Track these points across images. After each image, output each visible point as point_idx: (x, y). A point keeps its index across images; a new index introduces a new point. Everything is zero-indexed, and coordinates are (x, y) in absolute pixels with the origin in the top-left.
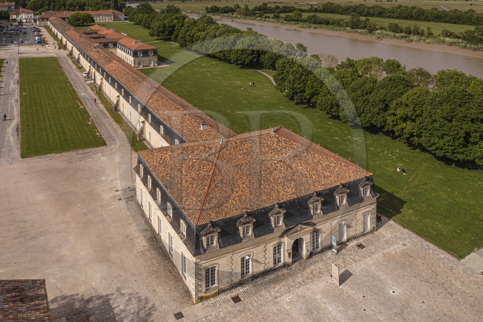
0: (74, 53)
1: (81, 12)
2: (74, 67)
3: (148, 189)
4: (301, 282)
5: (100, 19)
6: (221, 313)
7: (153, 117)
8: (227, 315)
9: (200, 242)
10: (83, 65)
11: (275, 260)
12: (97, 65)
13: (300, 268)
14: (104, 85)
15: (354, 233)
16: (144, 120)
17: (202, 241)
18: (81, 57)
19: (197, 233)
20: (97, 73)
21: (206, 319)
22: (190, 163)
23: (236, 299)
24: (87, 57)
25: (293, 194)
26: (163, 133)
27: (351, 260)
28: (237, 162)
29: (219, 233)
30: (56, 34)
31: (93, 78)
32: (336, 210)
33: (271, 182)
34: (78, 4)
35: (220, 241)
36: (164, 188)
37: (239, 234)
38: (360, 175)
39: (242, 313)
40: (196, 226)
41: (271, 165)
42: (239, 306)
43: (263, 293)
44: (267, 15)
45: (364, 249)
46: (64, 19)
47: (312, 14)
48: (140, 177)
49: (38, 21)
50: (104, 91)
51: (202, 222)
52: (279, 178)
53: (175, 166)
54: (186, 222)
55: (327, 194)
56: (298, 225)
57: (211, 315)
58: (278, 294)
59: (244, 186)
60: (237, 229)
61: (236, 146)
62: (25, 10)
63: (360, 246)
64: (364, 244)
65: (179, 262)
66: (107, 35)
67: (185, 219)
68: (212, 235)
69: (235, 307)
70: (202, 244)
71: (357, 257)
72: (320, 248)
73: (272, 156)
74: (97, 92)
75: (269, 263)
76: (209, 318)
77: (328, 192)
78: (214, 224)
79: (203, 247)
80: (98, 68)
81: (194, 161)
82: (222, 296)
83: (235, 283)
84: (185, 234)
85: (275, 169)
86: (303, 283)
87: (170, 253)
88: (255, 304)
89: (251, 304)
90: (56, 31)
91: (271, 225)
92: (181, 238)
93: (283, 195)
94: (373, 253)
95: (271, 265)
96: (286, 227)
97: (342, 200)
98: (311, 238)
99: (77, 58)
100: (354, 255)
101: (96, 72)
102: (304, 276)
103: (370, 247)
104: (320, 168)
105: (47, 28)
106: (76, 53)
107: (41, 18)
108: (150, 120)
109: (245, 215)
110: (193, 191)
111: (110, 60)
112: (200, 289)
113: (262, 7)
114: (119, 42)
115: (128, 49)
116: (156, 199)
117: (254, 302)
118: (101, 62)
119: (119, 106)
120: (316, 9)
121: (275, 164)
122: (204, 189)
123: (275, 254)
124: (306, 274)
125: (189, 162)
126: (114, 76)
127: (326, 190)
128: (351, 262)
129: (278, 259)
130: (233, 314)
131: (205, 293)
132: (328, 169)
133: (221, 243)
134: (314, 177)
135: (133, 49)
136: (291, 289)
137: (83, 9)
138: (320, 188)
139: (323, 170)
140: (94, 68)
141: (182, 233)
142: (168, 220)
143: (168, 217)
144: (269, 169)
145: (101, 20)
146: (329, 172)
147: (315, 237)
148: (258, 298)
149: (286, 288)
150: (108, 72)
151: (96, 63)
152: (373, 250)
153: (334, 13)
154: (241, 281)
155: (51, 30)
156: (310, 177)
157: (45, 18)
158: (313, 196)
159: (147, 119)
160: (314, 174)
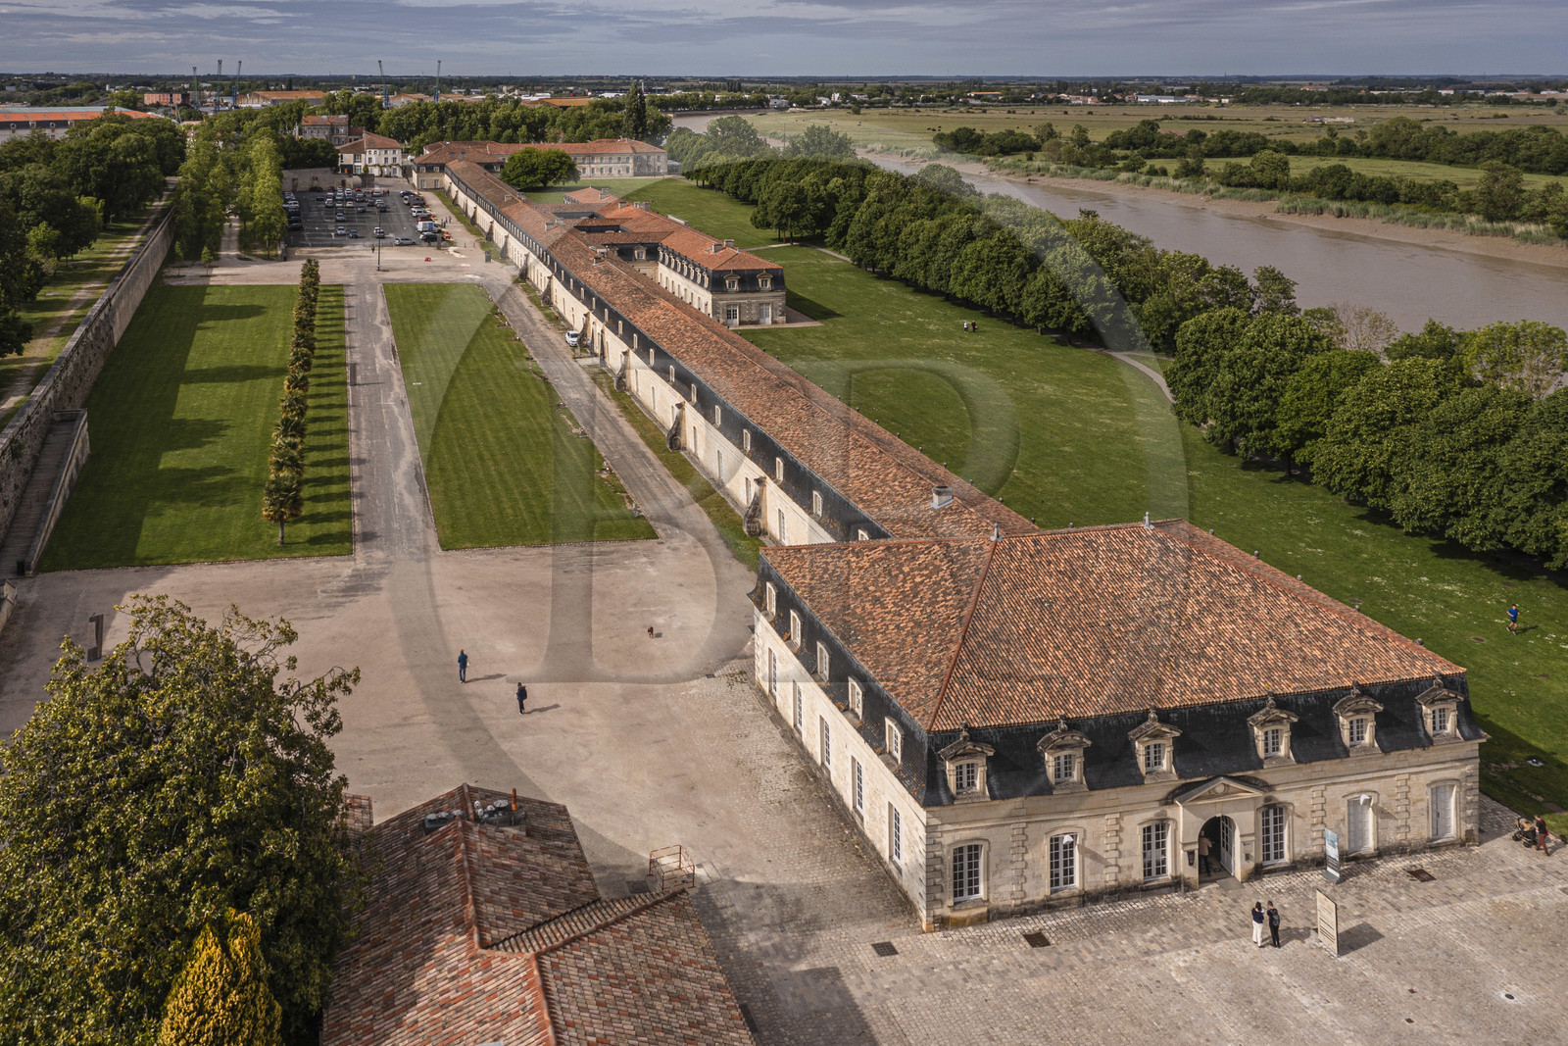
0: (532, 275)
2: (537, 315)
3: (791, 646)
4: (1224, 930)
5: (593, 170)
6: (995, 962)
7: (791, 467)
8: (1010, 967)
9: (940, 775)
10: (562, 308)
11: (1150, 864)
12: (611, 311)
13: (1222, 898)
14: (632, 373)
15: (1399, 837)
16: (763, 475)
17: (944, 772)
18: (557, 285)
19: (930, 750)
20: (609, 336)
21: (957, 968)
22: (908, 585)
23: (1037, 940)
24: (577, 288)
25: (1204, 692)
26: (820, 512)
27: (1384, 903)
28: (1040, 591)
29: (989, 759)
30: (470, 213)
31: (597, 351)
32: (1337, 756)
33: (1137, 653)
35: (994, 781)
36: (839, 641)
37: (1045, 772)
39: (1053, 972)
40: (929, 732)
41: (1141, 610)
42: (1041, 956)
45: (1431, 884)
46: (489, 167)
47: (1333, 162)
48: (766, 615)
49: (414, 174)
50: (634, 388)
51: (943, 726)
52: (1164, 646)
53: (866, 589)
54: (901, 725)
55: (1309, 707)
56: (1217, 777)
57: (968, 961)
58: (1154, 947)
60: (1042, 759)
61: (1038, 552)
62: (376, 139)
63: (1419, 874)
64: (1431, 871)
65: (881, 830)
66: (622, 221)
67: (896, 717)
68: (970, 761)
69: (1033, 955)
70: (945, 781)
71: (1403, 898)
72: (1287, 859)
73: (1145, 589)
74: (613, 392)
75: (1130, 867)
76: (964, 965)
77: (1312, 700)
78: (976, 736)
79: (947, 789)
80: (613, 320)
81: (918, 580)
82: (997, 927)
83: (1033, 902)
84: (898, 755)
85: (1152, 623)
86: (1229, 934)
87: (857, 812)
88: (1089, 958)
89: (1076, 955)
90: (472, 204)
91: (1135, 766)
92: (888, 765)
93: (1173, 690)
94: (1460, 897)
95: (1137, 875)
96: (1180, 777)
97: (1359, 730)
98: (1256, 824)
99: (543, 288)
100: (1395, 892)
101: (607, 331)
102: (1233, 918)
103: (1452, 882)
104: (1291, 633)
105: (442, 194)
106: (540, 274)
107: (425, 165)
108: (780, 476)
109: (1062, 725)
110: (917, 651)
111: (648, 298)
112: (938, 896)
113: (1140, 133)
114: (663, 243)
115: (695, 267)
116: (816, 671)
117: (1085, 952)
118: (621, 302)
119: (682, 433)
120: (1347, 141)
121: (1153, 609)
122: (948, 649)
123: (1150, 848)
124: (1241, 916)
125: (904, 581)
126: (665, 346)
127: (1307, 695)
128: (1384, 908)
129: (1158, 863)
130: (1028, 968)
131: (953, 908)
132: (1318, 639)
133: (995, 788)
134: (1270, 656)
135: (711, 269)
136: (1193, 941)
137: (540, 137)
138: (1288, 688)
139: (1301, 641)
140: (602, 320)
141: (890, 753)
142: (850, 721)
143: (847, 713)
144: (1133, 619)
145: (598, 173)
146: (1321, 649)
147: (1272, 826)
148: (1096, 946)
149: (1179, 937)
150: (647, 333)
151: (606, 306)
152: (1461, 890)
154: (1049, 899)
155: (455, 201)
156: (1258, 655)
157: (437, 165)
158: (1264, 706)
159: (771, 471)
160: (1271, 648)
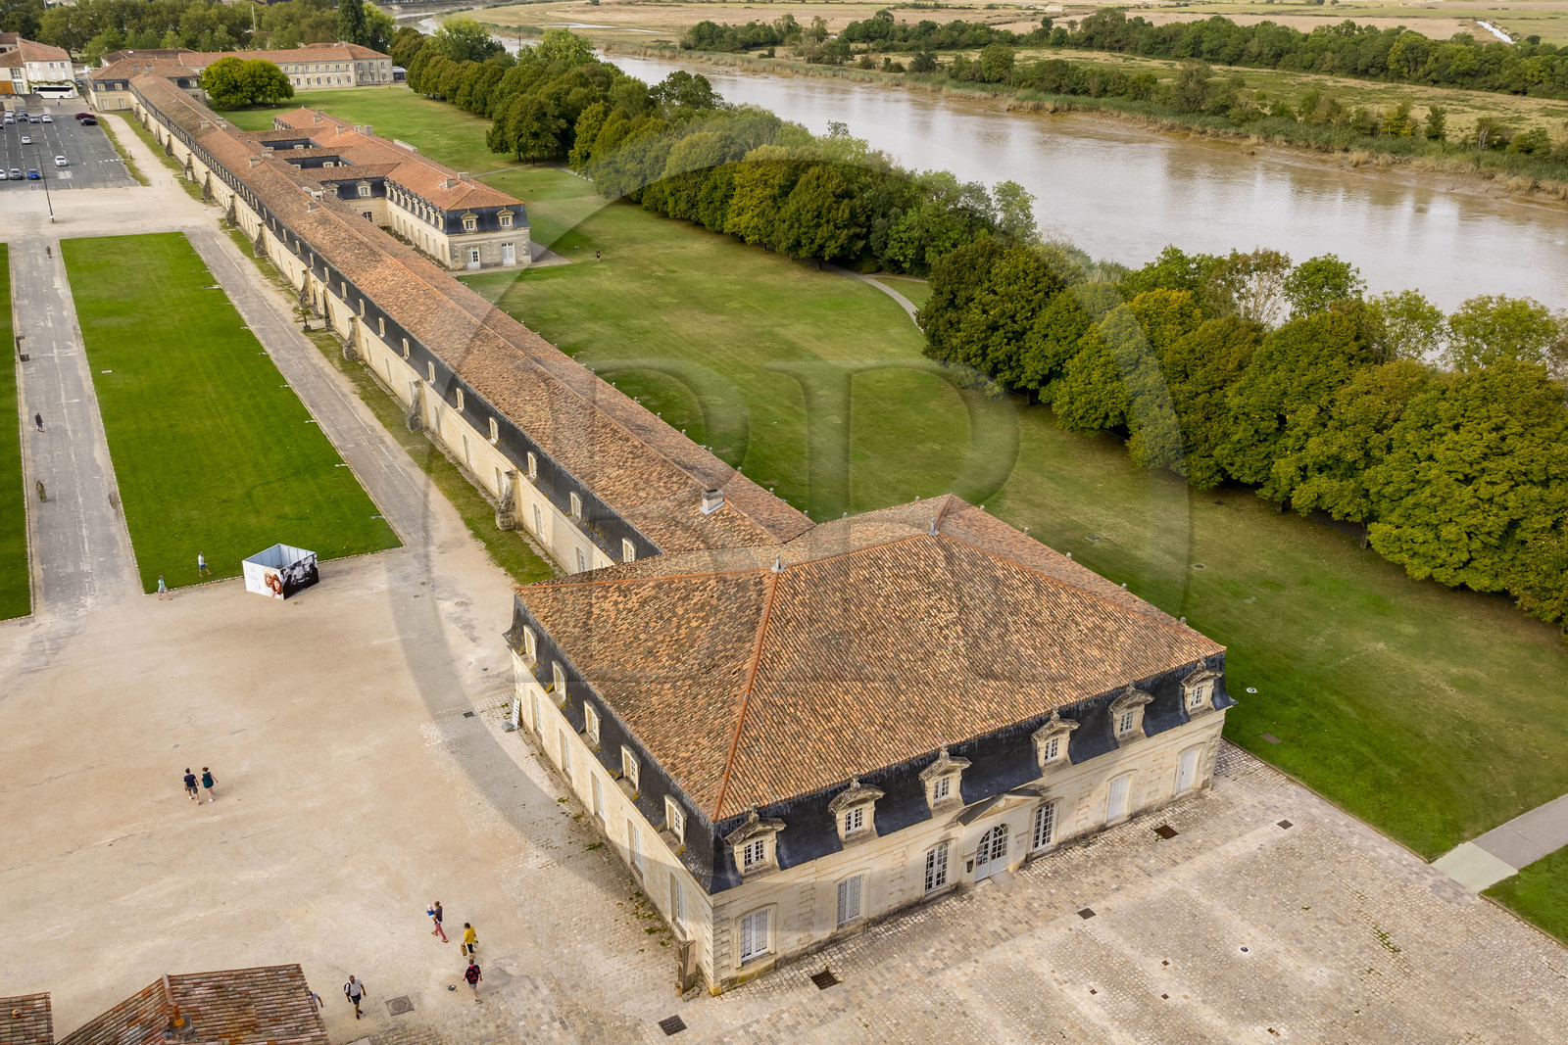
0: (240, 218)
1: (238, 54)
2: (251, 268)
3: (555, 699)
4: (999, 930)
5: (308, 81)
6: (785, 1015)
7: (544, 464)
8: (800, 1019)
9: (727, 858)
10: (278, 262)
11: (931, 879)
12: (331, 270)
13: (996, 895)
14: (363, 340)
15: (1149, 799)
16: (514, 468)
17: (732, 855)
18: (269, 235)
19: (716, 838)
20: (332, 298)
21: (747, 1032)
22: (683, 631)
23: (824, 980)
24: (290, 239)
25: (992, 717)
26: (579, 514)
27: (1135, 869)
28: (826, 627)
29: (778, 833)
30: (165, 141)
31: (322, 312)
32: (1108, 750)
33: (927, 684)
34: (221, 20)
35: (783, 851)
36: (608, 705)
37: (836, 830)
38: (1190, 654)
39: (841, 1014)
40: (715, 821)
41: (929, 633)
42: (831, 996)
43: (895, 962)
44: (895, 58)
45: (1174, 840)
46: (183, 83)
47: (1048, 55)
48: (525, 660)
49: (93, 94)
50: (367, 357)
51: (730, 810)
52: (953, 670)
53: (636, 638)
54: (684, 807)
55: (1088, 711)
56: (1000, 794)
57: (757, 1022)
58: (939, 964)
59: (849, 699)
60: (832, 819)
61: (823, 578)
62: (35, 46)
63: (1164, 832)
64: (1173, 825)
65: (663, 894)
66: (344, 149)
67: (678, 797)
68: (759, 840)
69: (822, 999)
70: (733, 863)
71: (1152, 861)
72: (1053, 842)
73: (931, 607)
74: (342, 360)
75: (913, 887)
76: (755, 1027)
77: (1092, 705)
78: (765, 815)
79: (735, 869)
80: (336, 281)
81: (694, 624)
82: (787, 973)
83: (819, 941)
84: (680, 832)
85: (939, 646)
86: (1004, 935)
87: (636, 868)
88: (876, 991)
89: (863, 990)
90: (165, 132)
91: (925, 801)
92: (670, 844)
93: (964, 720)
94: (1199, 849)
95: (919, 891)
96: (966, 802)
97: (1128, 722)
98: (1031, 822)
99: (255, 236)
100: (1145, 855)
101: (330, 294)
102: (1007, 915)
103: (1191, 834)
104: (1072, 636)
105: (129, 114)
106: (249, 219)
107: (103, 82)
108: (533, 473)
109: (855, 784)
110: (697, 717)
111: (373, 253)
112: (726, 961)
113: (876, 26)
114: (392, 176)
115: (427, 206)
116: (584, 731)
117: (871, 985)
118: (342, 259)
119: (423, 412)
120: (1062, 33)
121: (941, 628)
122: (731, 713)
123: (932, 865)
124: (1013, 911)
125: (679, 627)
126: (395, 316)
127: (1088, 701)
128: (1137, 876)
129: (939, 876)
130: (818, 1016)
131: (741, 969)
132: (1096, 637)
133: (785, 857)
134: (1053, 664)
135: (445, 208)
136: (972, 949)
137: (244, 42)
138: (1071, 697)
139: (1081, 642)
140: (324, 281)
141: (672, 830)
142: (626, 792)
143: (626, 784)
144: (921, 645)
145: (314, 84)
146: (1100, 647)
147: (1043, 819)
148: (882, 975)
149: (959, 947)
150: (373, 300)
151: (325, 264)
152: (1200, 842)
153: (1121, 49)
154: (836, 935)
155: (145, 125)
156: (1043, 664)
157: (119, 81)
158: (1048, 721)
159: (523, 466)
160: (1054, 656)
